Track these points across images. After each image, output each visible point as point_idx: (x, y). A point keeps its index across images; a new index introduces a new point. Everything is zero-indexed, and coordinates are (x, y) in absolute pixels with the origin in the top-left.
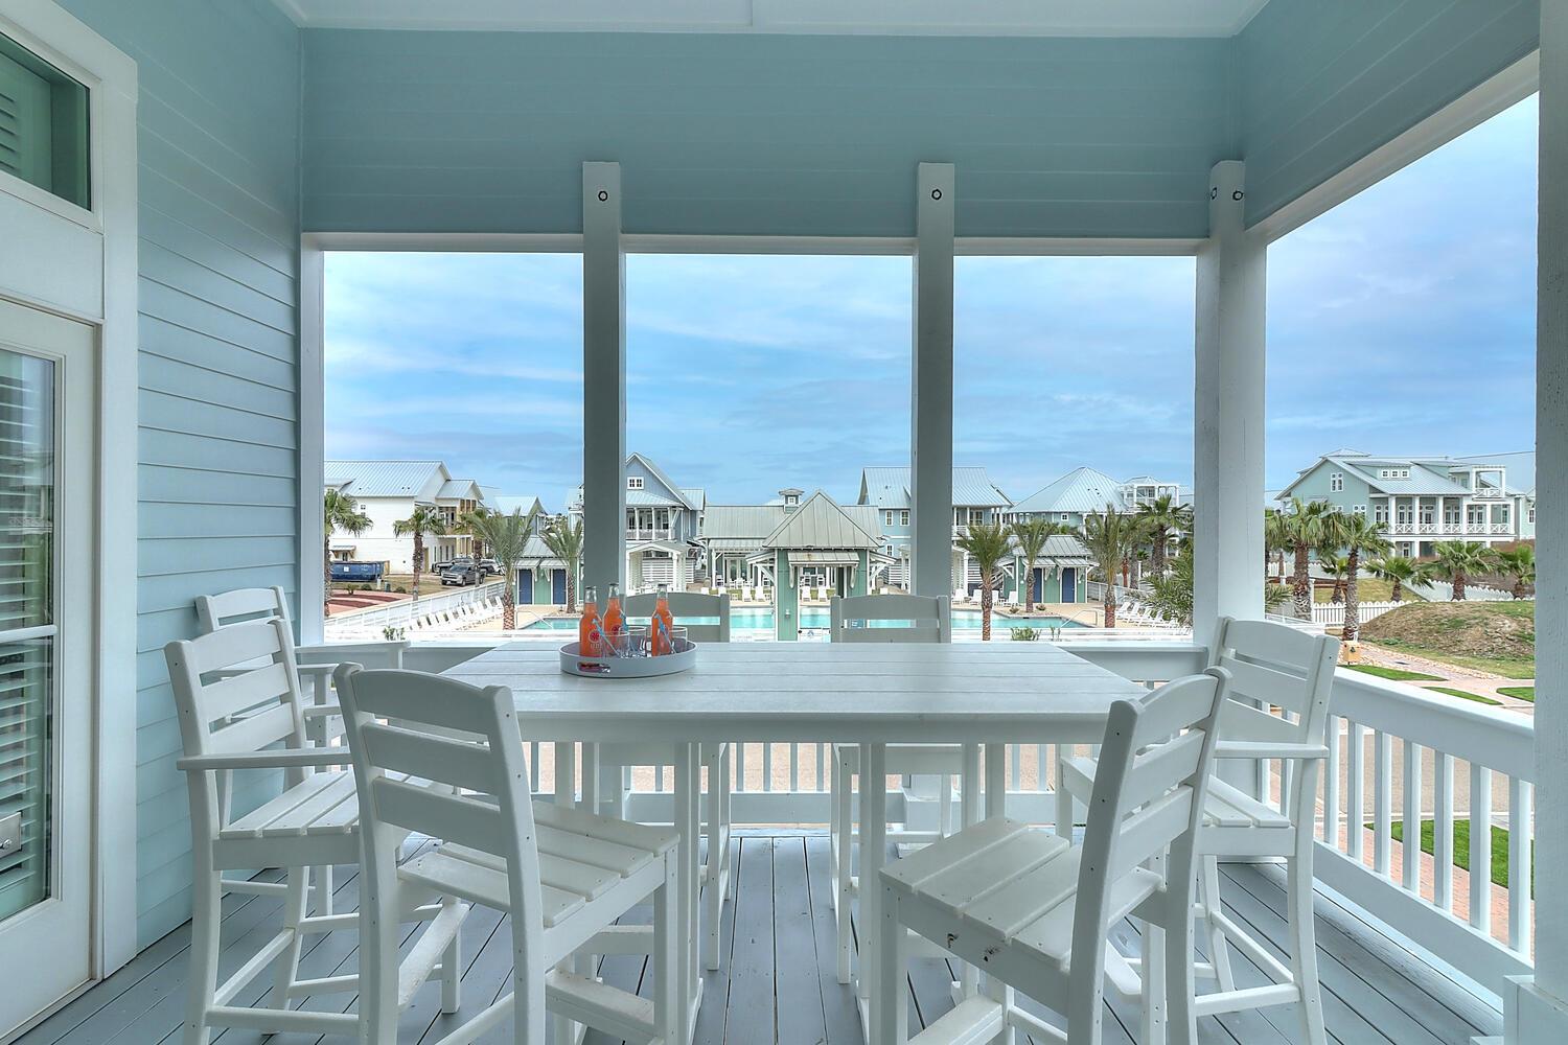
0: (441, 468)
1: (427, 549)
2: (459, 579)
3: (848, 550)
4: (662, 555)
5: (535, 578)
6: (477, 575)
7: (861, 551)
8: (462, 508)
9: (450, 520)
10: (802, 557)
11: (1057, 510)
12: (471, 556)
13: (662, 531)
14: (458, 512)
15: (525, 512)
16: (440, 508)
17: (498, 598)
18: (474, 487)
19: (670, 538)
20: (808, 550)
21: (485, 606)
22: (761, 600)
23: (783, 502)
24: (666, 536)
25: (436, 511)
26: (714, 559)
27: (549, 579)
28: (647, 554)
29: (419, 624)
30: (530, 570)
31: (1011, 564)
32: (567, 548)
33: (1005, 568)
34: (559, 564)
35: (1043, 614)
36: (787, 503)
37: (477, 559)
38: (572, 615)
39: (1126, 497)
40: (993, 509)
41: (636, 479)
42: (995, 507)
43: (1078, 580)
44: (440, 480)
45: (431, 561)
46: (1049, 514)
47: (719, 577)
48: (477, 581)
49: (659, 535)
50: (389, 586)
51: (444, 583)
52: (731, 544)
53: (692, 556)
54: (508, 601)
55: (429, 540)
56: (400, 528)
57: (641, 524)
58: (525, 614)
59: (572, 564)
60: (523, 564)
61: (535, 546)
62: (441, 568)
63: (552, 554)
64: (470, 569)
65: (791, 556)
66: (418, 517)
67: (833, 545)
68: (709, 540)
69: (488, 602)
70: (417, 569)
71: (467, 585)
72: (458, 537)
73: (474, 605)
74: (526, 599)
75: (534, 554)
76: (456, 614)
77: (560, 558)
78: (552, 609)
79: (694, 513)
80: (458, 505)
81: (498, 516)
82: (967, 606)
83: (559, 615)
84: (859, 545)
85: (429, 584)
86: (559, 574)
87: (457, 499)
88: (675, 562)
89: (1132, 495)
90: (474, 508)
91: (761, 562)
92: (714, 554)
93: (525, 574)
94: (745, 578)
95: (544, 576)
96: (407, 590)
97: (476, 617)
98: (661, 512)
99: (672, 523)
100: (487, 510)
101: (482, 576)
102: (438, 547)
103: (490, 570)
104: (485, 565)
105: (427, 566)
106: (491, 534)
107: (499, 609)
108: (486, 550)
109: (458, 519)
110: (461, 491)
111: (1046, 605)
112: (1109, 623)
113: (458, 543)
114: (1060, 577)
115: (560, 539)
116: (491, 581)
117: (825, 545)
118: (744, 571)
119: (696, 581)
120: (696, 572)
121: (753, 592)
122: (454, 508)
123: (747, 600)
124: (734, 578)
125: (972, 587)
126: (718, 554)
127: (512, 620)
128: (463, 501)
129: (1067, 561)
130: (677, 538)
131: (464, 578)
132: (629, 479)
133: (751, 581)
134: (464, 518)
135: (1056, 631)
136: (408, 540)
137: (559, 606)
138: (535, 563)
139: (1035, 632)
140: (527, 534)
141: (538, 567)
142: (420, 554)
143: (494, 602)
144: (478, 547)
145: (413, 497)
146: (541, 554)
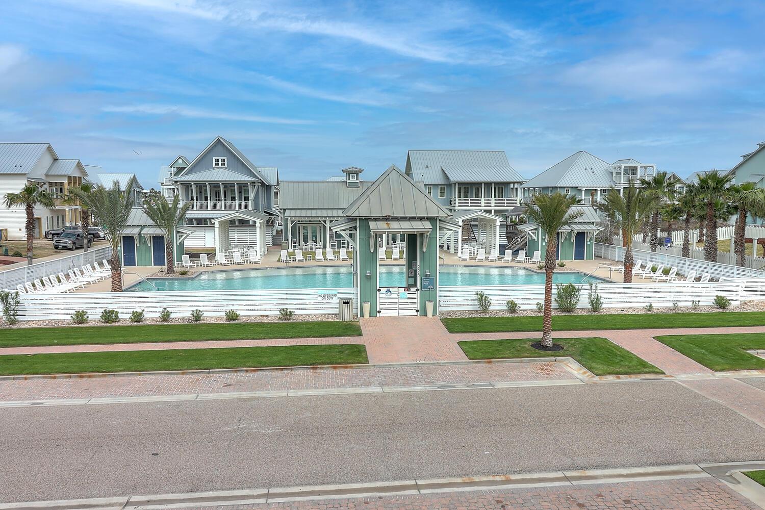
0: (50, 149)
1: (39, 219)
2: (69, 244)
3: (421, 219)
4: (243, 223)
5: (137, 244)
6: (86, 241)
7: (432, 220)
8: (69, 183)
9: (59, 193)
10: (382, 225)
11: (562, 186)
12: (80, 224)
13: (243, 202)
14: (66, 186)
15: (123, 187)
16: (51, 184)
17: (105, 261)
18: (79, 166)
19: (250, 208)
20: (387, 219)
21: (93, 268)
22: (331, 260)
23: (345, 179)
24: (247, 206)
25: (47, 186)
26: (290, 226)
27: (150, 244)
28: (232, 223)
29: (34, 285)
30: (132, 237)
31: (535, 229)
32: (166, 217)
33: (530, 232)
34: (158, 232)
35: (564, 269)
36: (349, 179)
37: (85, 227)
38: (171, 276)
39: (614, 175)
40: (512, 186)
41: (220, 159)
42: (514, 183)
43: (587, 242)
44: (48, 160)
45: (44, 229)
46: (555, 188)
47: (295, 241)
48: (85, 246)
49: (242, 207)
50: (6, 250)
51: (56, 247)
52: (304, 214)
53: (270, 223)
54: (115, 265)
55: (40, 210)
56: (12, 199)
57: (225, 197)
58: (130, 275)
59: (170, 231)
60: (127, 232)
61: (137, 215)
62: (53, 234)
63: (151, 222)
64: (78, 235)
65: (372, 225)
66: (29, 191)
67: (408, 215)
68: (285, 210)
69: (96, 264)
70: (30, 237)
71: (76, 248)
72: (67, 208)
73: (83, 268)
74: (130, 261)
75: (136, 223)
76: (67, 276)
77: (160, 227)
78: (153, 269)
79: (269, 187)
80: (66, 181)
81: (101, 190)
82: (500, 263)
83: (160, 276)
84: (431, 215)
85: (43, 248)
86: (158, 240)
87: (64, 176)
88: (258, 229)
89: (620, 173)
90: (79, 184)
91: (344, 230)
92: (289, 222)
93: (128, 241)
94: (315, 242)
95: (145, 242)
96: (23, 254)
97: (86, 279)
98: (243, 187)
99: (252, 196)
100: (92, 185)
101: (90, 241)
102: (50, 216)
103: (97, 236)
104: (92, 232)
105: (40, 232)
106: (96, 206)
107: (106, 271)
108: (92, 219)
109: (66, 192)
110: (69, 169)
111: (565, 262)
112: (627, 278)
113: (67, 213)
114: (573, 239)
115: (159, 209)
116: (97, 246)
117: (401, 215)
118: (314, 236)
119: (274, 244)
120: (273, 237)
121: (324, 254)
122: (62, 184)
123: (319, 260)
124: (306, 242)
125: (502, 249)
126: (292, 222)
127: (120, 282)
128: (70, 178)
129: (580, 226)
130: (256, 208)
131: (74, 243)
132: (214, 158)
133: (320, 245)
134: (71, 192)
135: (594, 287)
136: (20, 212)
137: (160, 267)
138: (137, 230)
139: (577, 287)
140: (129, 205)
141: (140, 234)
142: (32, 223)
143: (101, 264)
144: (85, 217)
145: (25, 174)
146: (142, 223)
